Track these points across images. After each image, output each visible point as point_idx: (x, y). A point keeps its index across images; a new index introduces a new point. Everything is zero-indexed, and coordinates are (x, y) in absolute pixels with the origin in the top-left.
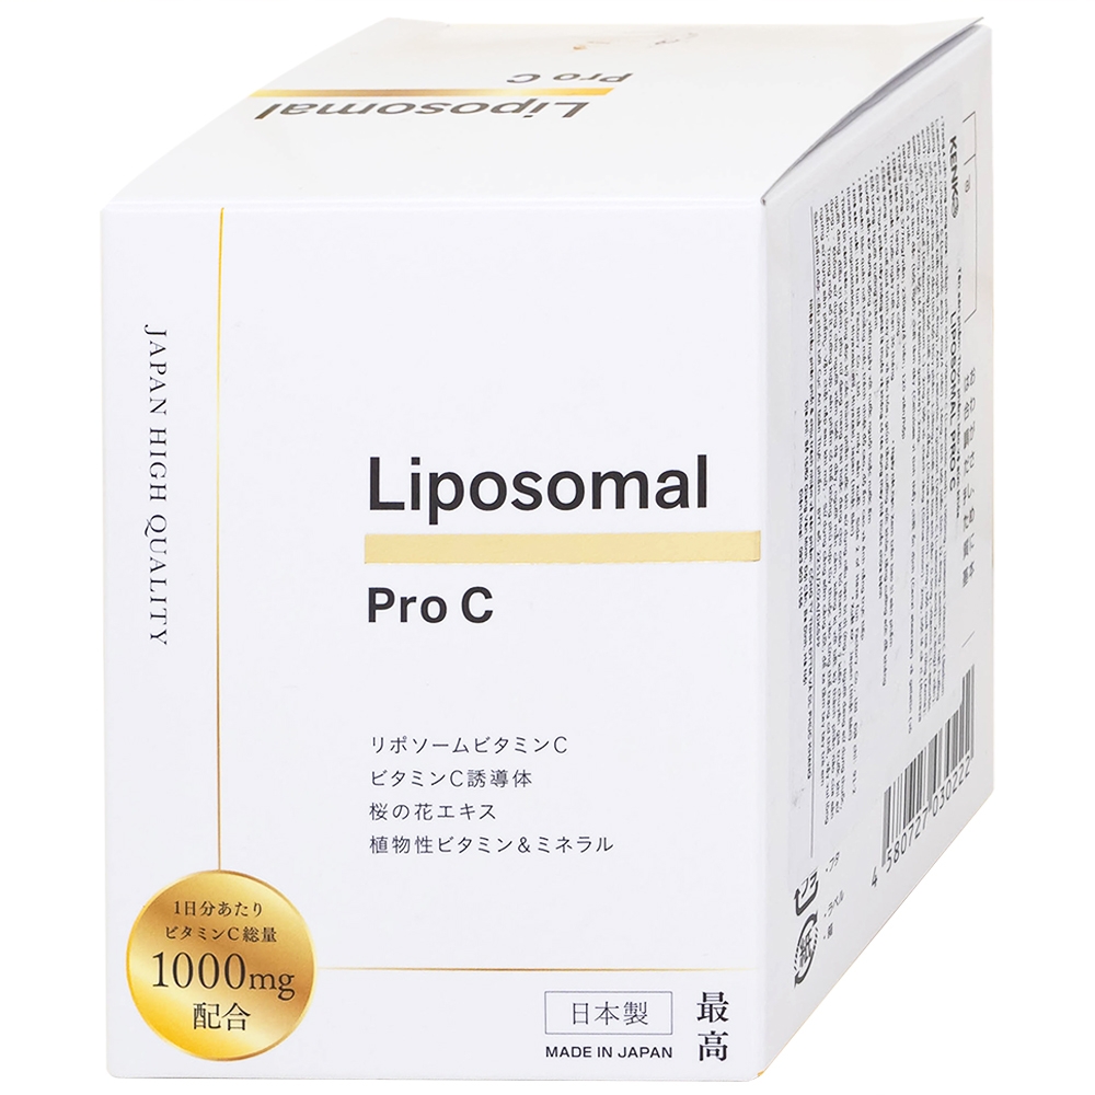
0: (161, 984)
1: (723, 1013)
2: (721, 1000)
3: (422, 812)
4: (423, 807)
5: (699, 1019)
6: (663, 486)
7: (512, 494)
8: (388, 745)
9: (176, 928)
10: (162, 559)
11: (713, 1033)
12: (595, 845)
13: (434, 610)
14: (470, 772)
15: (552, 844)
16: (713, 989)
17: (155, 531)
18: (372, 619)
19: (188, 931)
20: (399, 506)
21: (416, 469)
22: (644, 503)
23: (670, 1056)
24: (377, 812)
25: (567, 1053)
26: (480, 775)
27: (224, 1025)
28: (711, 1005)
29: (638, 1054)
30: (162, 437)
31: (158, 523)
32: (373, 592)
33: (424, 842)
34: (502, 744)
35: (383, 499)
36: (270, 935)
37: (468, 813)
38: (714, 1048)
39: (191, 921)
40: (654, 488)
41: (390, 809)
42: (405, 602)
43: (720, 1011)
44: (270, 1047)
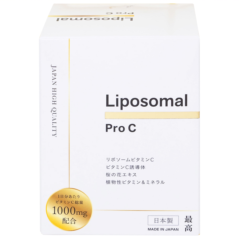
0: (55, 213)
1: (191, 221)
2: (190, 218)
3: (119, 175)
4: (119, 174)
5: (185, 222)
6: (177, 101)
7: (141, 103)
8: (110, 160)
9: (58, 201)
10: (55, 118)
11: (188, 225)
12: (160, 182)
13: (122, 129)
14: (130, 166)
15: (150, 182)
16: (188, 215)
17: (54, 111)
18: (107, 131)
19: (61, 202)
20: (113, 106)
21: (117, 97)
22: (172, 105)
23: (178, 230)
24: (108, 175)
25: (153, 230)
26: (133, 166)
27: (70, 223)
28: (188, 219)
29: (170, 230)
30: (55, 90)
31: (54, 110)
32: (107, 125)
33: (119, 182)
34: (138, 159)
35: (109, 104)
36: (81, 203)
37: (130, 175)
38: (189, 229)
39: (62, 199)
40: (175, 102)
41: (111, 174)
42: (115, 127)
43: (190, 220)
44: (81, 228)
